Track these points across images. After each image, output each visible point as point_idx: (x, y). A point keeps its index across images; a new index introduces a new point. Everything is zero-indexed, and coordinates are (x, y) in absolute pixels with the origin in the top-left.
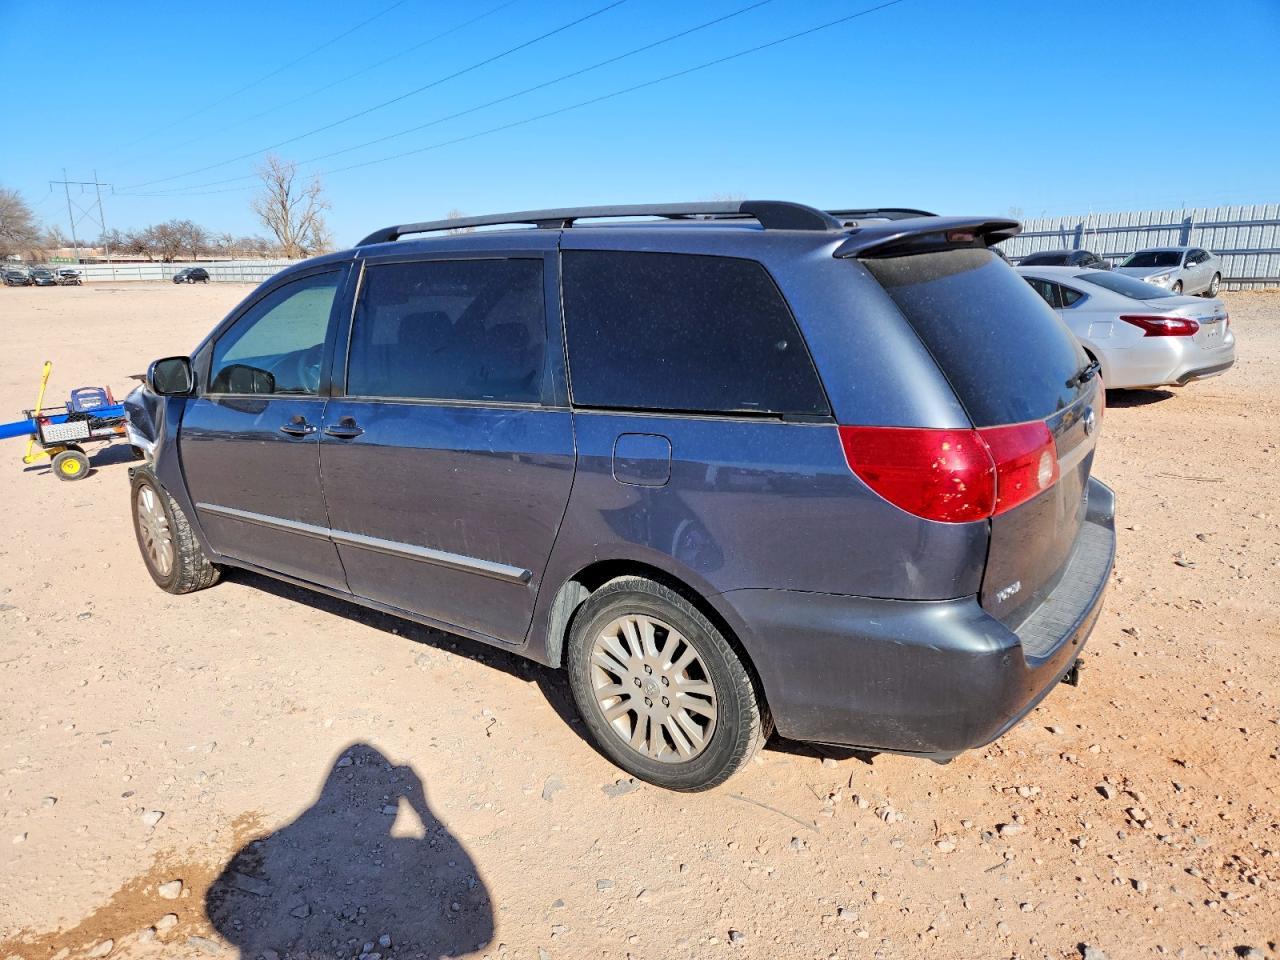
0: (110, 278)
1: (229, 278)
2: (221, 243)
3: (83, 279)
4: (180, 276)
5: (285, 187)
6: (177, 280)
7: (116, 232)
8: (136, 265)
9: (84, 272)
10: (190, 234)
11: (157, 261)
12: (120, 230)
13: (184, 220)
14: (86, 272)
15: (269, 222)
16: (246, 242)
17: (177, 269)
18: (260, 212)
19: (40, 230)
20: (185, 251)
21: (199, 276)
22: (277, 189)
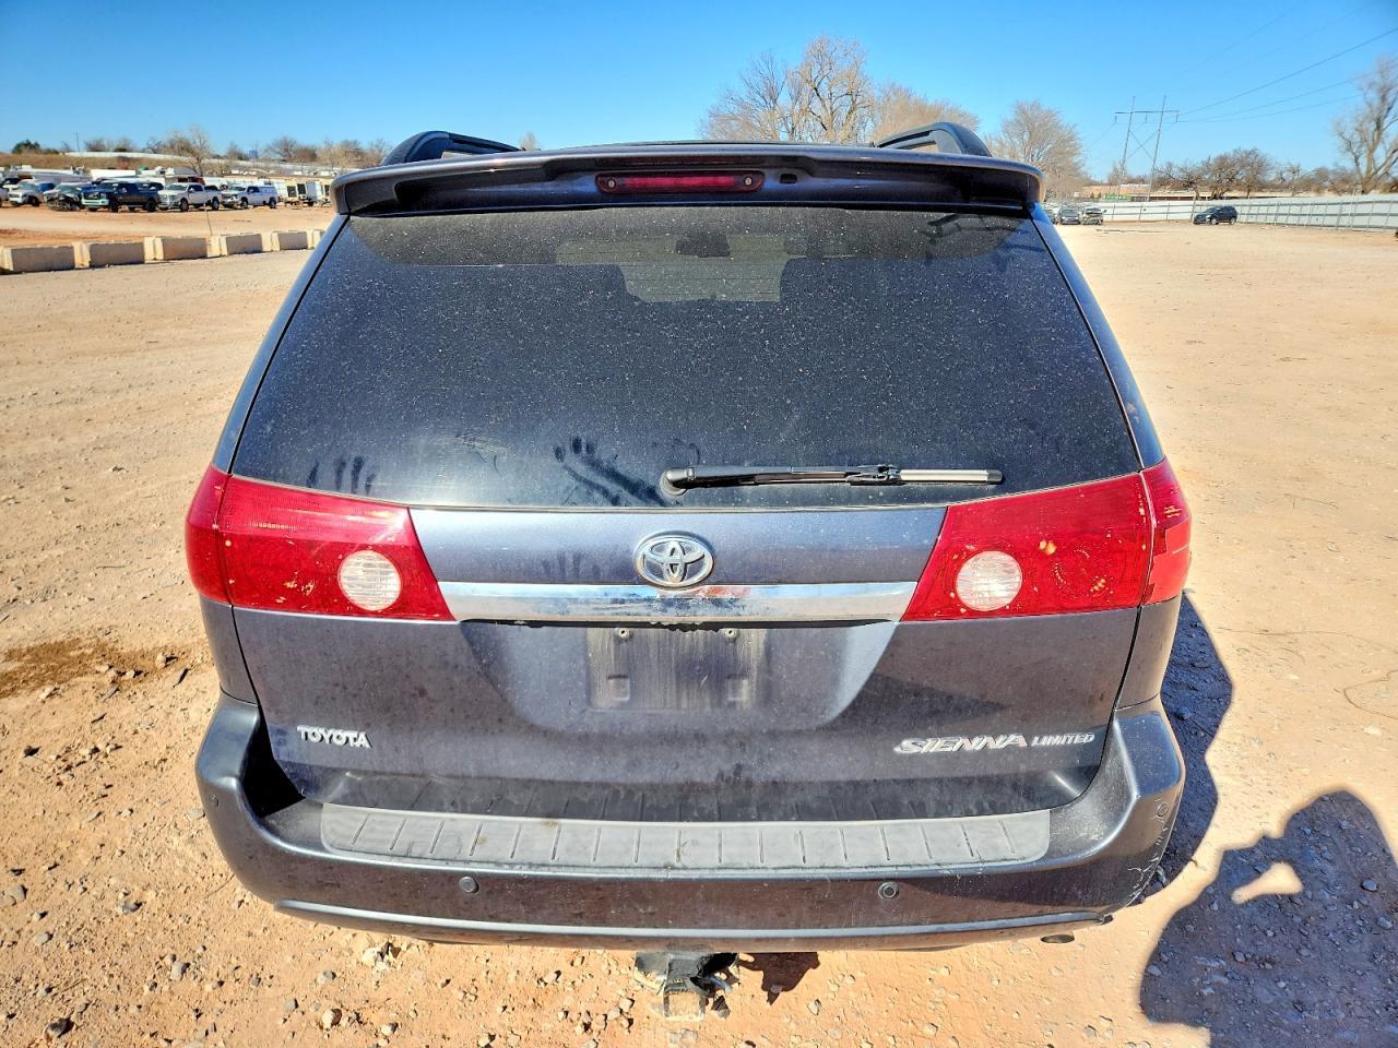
0: (1136, 218)
1: (1261, 219)
2: (1284, 175)
3: (1105, 218)
4: (1204, 216)
5: (1390, 99)
6: (1199, 220)
7: (1170, 165)
8: (1167, 203)
9: (1110, 211)
10: (1251, 165)
11: (1204, 198)
12: (1175, 164)
13: (1249, 148)
14: (1111, 210)
15: (1349, 149)
16: (1322, 174)
17: (1204, 207)
18: (1341, 134)
19: (1083, 165)
20: (1239, 186)
21: (1226, 216)
22: (1377, 102)
